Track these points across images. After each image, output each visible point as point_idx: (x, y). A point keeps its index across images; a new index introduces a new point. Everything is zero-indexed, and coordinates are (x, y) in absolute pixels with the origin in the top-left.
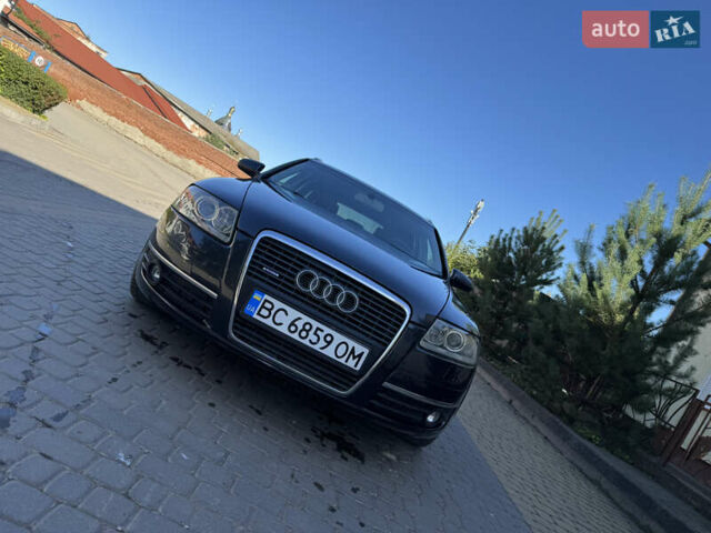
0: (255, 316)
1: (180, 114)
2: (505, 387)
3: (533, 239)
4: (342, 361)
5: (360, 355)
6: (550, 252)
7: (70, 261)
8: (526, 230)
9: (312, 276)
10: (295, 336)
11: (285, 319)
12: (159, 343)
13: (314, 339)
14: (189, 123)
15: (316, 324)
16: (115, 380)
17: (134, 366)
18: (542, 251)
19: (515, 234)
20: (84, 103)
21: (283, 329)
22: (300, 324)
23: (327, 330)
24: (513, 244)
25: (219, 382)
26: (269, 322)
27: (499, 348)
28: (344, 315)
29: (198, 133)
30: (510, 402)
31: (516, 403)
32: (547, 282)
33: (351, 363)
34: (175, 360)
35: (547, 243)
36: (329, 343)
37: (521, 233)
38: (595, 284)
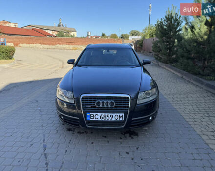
0: (91, 119)
1: (47, 31)
2: (179, 72)
3: (169, 18)
4: (118, 120)
5: (122, 116)
6: (177, 20)
7: (42, 115)
8: (166, 17)
9: (99, 102)
10: (103, 120)
11: (98, 117)
12: (73, 129)
13: (108, 118)
14: (50, 32)
15: (106, 114)
16: (66, 151)
17: (69, 143)
18: (174, 21)
19: (163, 20)
20: (21, 45)
21: (99, 119)
22: (102, 116)
23: (110, 114)
24: (164, 23)
25: (92, 133)
26: (95, 119)
27: (173, 59)
28: (113, 108)
29: (55, 34)
30: (182, 77)
31: (184, 77)
32: (180, 30)
33: (121, 119)
34: (79, 133)
35: (175, 17)
36: (112, 117)
37: (165, 18)
38: (193, 30)
